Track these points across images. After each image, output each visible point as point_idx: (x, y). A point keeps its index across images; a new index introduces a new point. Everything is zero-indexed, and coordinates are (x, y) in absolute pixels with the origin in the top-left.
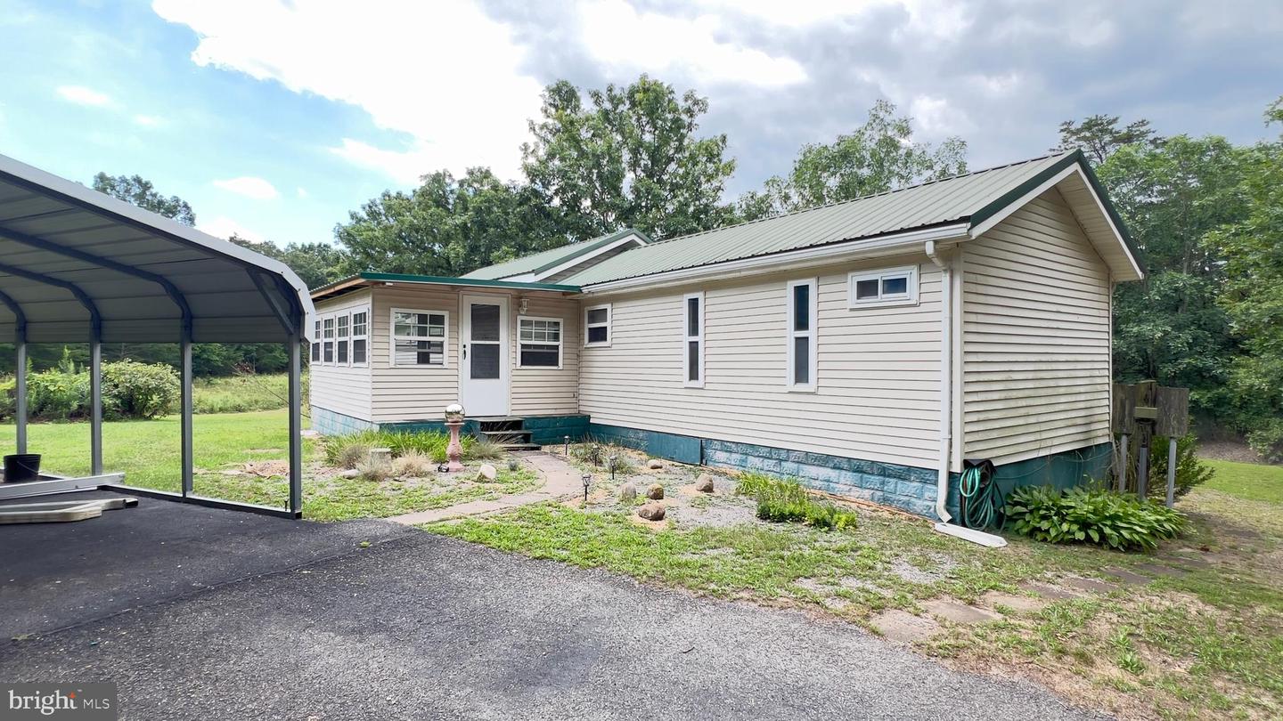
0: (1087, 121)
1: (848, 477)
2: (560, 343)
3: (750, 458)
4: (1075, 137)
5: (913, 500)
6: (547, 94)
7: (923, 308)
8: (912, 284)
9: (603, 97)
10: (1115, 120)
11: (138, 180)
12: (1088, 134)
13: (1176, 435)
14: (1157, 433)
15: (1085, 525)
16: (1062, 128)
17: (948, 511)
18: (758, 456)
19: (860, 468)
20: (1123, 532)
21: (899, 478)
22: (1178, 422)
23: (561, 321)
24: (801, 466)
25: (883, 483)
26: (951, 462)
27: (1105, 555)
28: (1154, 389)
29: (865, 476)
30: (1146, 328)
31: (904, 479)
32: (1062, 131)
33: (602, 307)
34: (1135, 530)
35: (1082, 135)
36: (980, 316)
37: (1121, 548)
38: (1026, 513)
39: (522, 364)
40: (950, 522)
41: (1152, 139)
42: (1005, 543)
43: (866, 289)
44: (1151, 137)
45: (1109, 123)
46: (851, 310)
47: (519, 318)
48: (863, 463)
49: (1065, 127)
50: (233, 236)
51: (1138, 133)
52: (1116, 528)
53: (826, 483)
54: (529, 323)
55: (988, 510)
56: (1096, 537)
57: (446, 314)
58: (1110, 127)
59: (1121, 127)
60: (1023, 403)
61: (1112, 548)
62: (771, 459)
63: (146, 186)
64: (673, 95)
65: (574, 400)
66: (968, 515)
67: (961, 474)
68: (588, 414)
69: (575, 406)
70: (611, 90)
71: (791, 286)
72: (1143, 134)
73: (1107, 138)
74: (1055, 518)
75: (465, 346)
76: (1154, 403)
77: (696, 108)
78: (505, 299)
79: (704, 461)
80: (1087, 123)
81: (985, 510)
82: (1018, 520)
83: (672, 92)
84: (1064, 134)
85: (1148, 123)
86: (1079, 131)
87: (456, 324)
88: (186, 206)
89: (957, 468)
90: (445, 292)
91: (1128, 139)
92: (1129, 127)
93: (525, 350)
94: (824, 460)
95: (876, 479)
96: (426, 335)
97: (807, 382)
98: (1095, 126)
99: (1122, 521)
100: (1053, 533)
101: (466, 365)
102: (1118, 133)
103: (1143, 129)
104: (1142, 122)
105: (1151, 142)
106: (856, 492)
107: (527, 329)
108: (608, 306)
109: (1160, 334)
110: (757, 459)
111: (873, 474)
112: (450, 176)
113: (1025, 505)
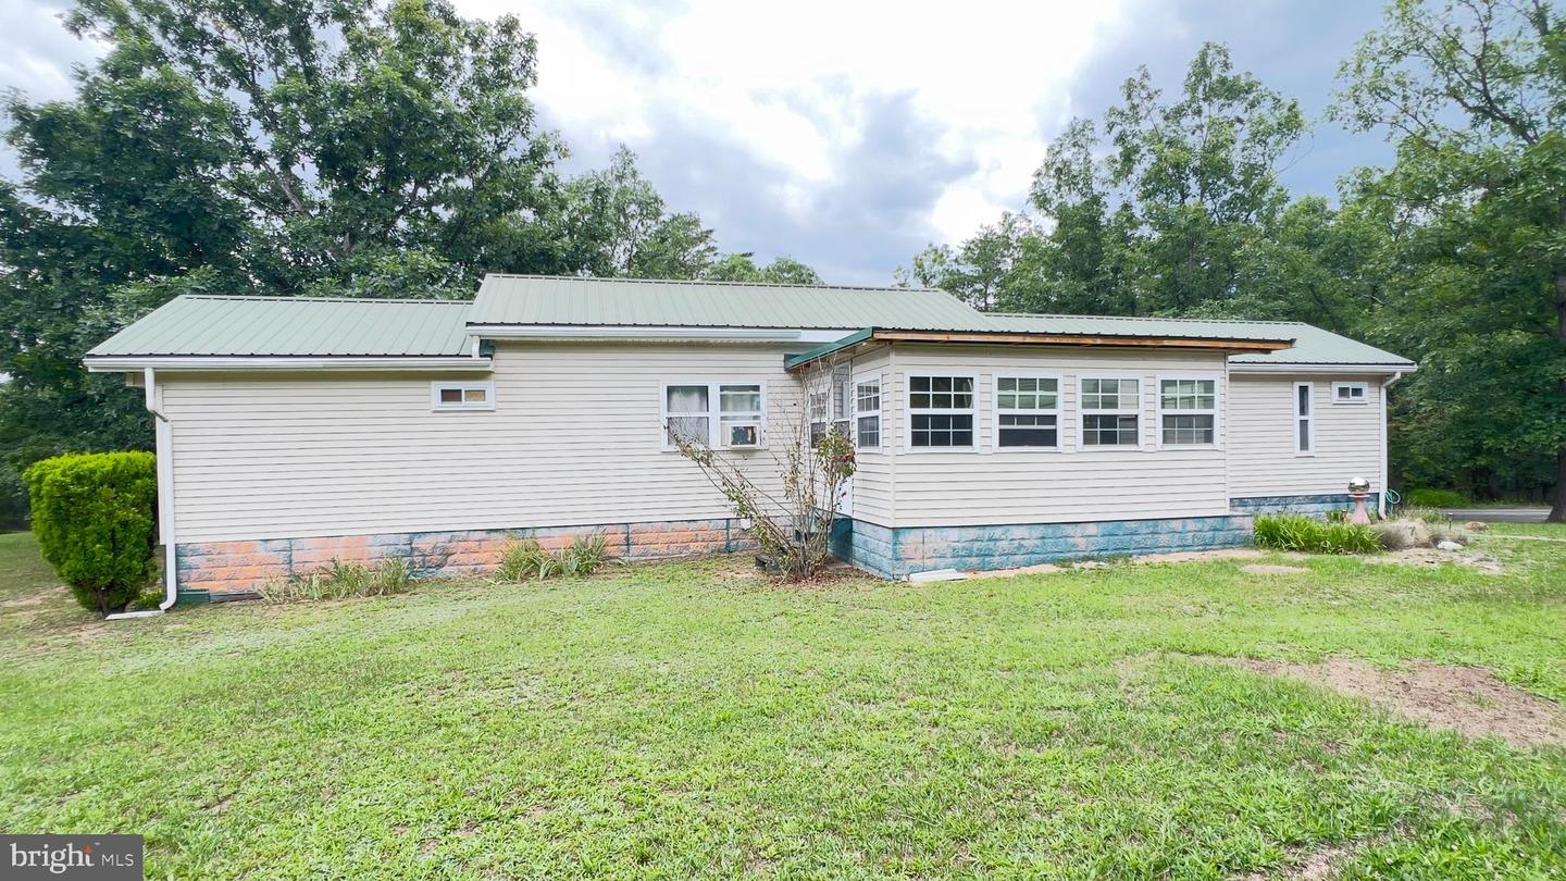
8: (1366, 393)
71: (1297, 385)
97: (1307, 451)
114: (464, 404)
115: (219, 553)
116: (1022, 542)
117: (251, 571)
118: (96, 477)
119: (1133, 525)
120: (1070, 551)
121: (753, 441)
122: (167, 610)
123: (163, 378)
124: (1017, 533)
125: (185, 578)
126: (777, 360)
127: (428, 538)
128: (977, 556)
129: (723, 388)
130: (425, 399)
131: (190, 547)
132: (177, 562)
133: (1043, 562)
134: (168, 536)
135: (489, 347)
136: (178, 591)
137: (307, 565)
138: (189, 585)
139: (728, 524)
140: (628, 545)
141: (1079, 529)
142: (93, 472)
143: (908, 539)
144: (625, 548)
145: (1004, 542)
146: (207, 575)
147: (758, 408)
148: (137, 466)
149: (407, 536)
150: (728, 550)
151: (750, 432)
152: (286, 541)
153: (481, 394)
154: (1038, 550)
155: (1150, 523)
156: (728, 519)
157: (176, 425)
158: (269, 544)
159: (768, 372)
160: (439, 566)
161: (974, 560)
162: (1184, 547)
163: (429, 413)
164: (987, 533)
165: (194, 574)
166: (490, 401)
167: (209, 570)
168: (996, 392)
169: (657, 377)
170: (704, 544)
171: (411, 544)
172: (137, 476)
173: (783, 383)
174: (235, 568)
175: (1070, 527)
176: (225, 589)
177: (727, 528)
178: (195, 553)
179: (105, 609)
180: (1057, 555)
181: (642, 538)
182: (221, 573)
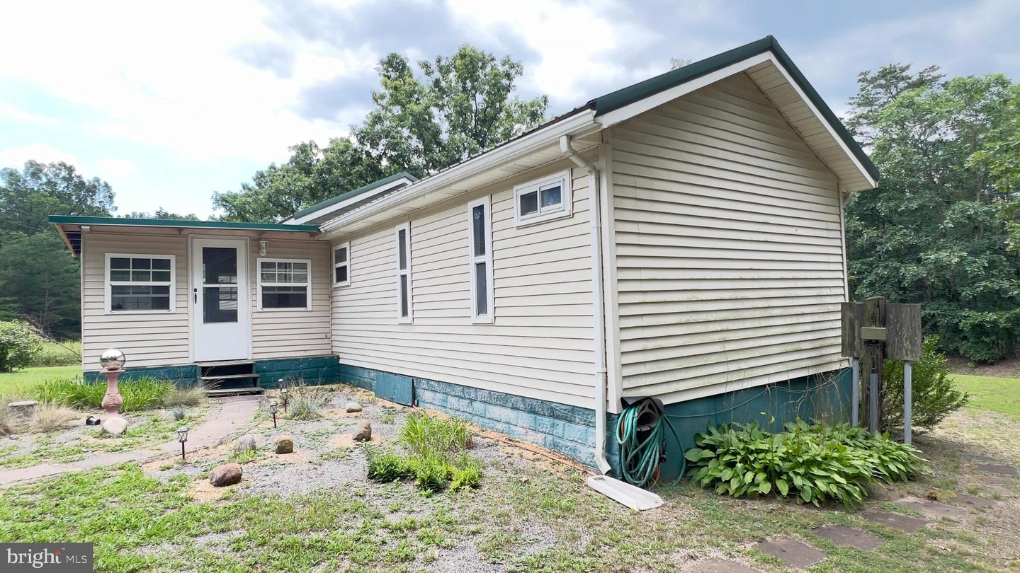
0: (881, 70)
1: (524, 419)
2: (309, 285)
3: (449, 397)
4: (872, 86)
5: (579, 446)
6: (380, 66)
7: (578, 219)
8: (565, 194)
9: (432, 67)
10: (907, 68)
11: (63, 165)
12: (883, 82)
13: (909, 358)
14: (890, 355)
15: (772, 474)
16: (860, 78)
17: (609, 460)
18: (455, 396)
19: (536, 408)
20: (818, 482)
21: (565, 419)
22: (911, 343)
23: (309, 262)
24: (487, 406)
25: (553, 426)
26: (607, 401)
27: (796, 512)
28: (882, 307)
29: (539, 417)
30: (943, 255)
31: (570, 421)
32: (860, 80)
33: (342, 246)
34: (833, 479)
35: (878, 82)
36: (641, 226)
37: (816, 503)
38: (711, 458)
39: (264, 306)
40: (611, 473)
41: (943, 83)
42: (661, 502)
43: (529, 203)
44: (942, 81)
45: (903, 70)
46: (519, 228)
47: (259, 261)
48: (535, 403)
49: (863, 76)
50: (159, 210)
51: (929, 78)
52: (811, 477)
53: (507, 426)
54: (271, 265)
55: (651, 457)
56: (784, 488)
57: (172, 258)
58: (904, 74)
59: (913, 73)
60: (718, 327)
61: (805, 504)
62: (464, 398)
63: (70, 170)
64: (495, 62)
65: (326, 341)
66: (626, 467)
67: (619, 415)
68: (338, 354)
69: (328, 347)
70: (439, 61)
71: (471, 207)
72: (935, 79)
73: (901, 85)
74: (739, 465)
75: (195, 290)
76: (884, 322)
77: (512, 72)
78: (244, 242)
79: (416, 402)
80: (882, 72)
81: (646, 459)
82: (702, 467)
83: (493, 59)
84: (861, 83)
85: (939, 67)
86: (874, 80)
87: (184, 270)
88: (106, 185)
89: (614, 408)
90: (167, 235)
91: (921, 83)
92: (921, 73)
93: (265, 292)
94: (504, 400)
95: (547, 421)
96: (149, 280)
97: (486, 313)
98: (888, 73)
99: (819, 468)
100: (734, 485)
101: (199, 309)
102: (910, 78)
103: (935, 74)
104: (933, 67)
105: (943, 85)
106: (532, 436)
107: (269, 271)
108: (346, 245)
109: (956, 260)
110: (454, 398)
111: (544, 415)
112: (316, 146)
113: (713, 448)
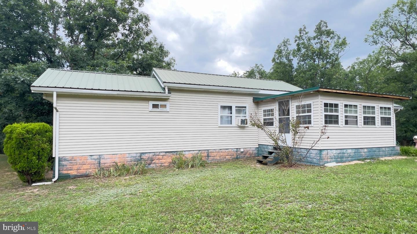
114: (160, 109)
115: (74, 160)
116: (350, 154)
117: (85, 167)
118: (34, 132)
119: (375, 149)
120: (360, 157)
121: (247, 124)
122: (55, 182)
123: (60, 96)
124: (349, 151)
125: (61, 169)
126: (250, 99)
127: (146, 155)
128: (340, 158)
129: (236, 107)
130: (147, 107)
131: (64, 158)
132: (59, 163)
133: (355, 160)
134: (56, 154)
135: (171, 90)
136: (59, 174)
137: (106, 164)
138: (63, 172)
139: (237, 150)
140: (208, 157)
141: (363, 150)
142: (33, 129)
143: (324, 153)
144: (207, 158)
145: (346, 154)
146: (70, 168)
147: (245, 114)
148: (46, 128)
149: (140, 154)
150: (237, 158)
151: (246, 121)
152: (98, 156)
153: (165, 106)
154: (354, 156)
155: (378, 148)
156: (237, 148)
157: (61, 113)
158: (93, 157)
159: (248, 102)
160: (149, 164)
161: (339, 159)
162: (386, 156)
163: (148, 112)
164: (342, 151)
165: (65, 168)
166: (168, 109)
167: (71, 166)
168: (344, 109)
169: (217, 103)
170: (230, 156)
171: (141, 157)
172: (46, 132)
173: (252, 106)
174: (80, 166)
175: (360, 150)
176: (76, 173)
177: (237, 152)
178: (65, 160)
179: (30, 181)
180: (358, 158)
181: (212, 154)
182: (75, 167)
